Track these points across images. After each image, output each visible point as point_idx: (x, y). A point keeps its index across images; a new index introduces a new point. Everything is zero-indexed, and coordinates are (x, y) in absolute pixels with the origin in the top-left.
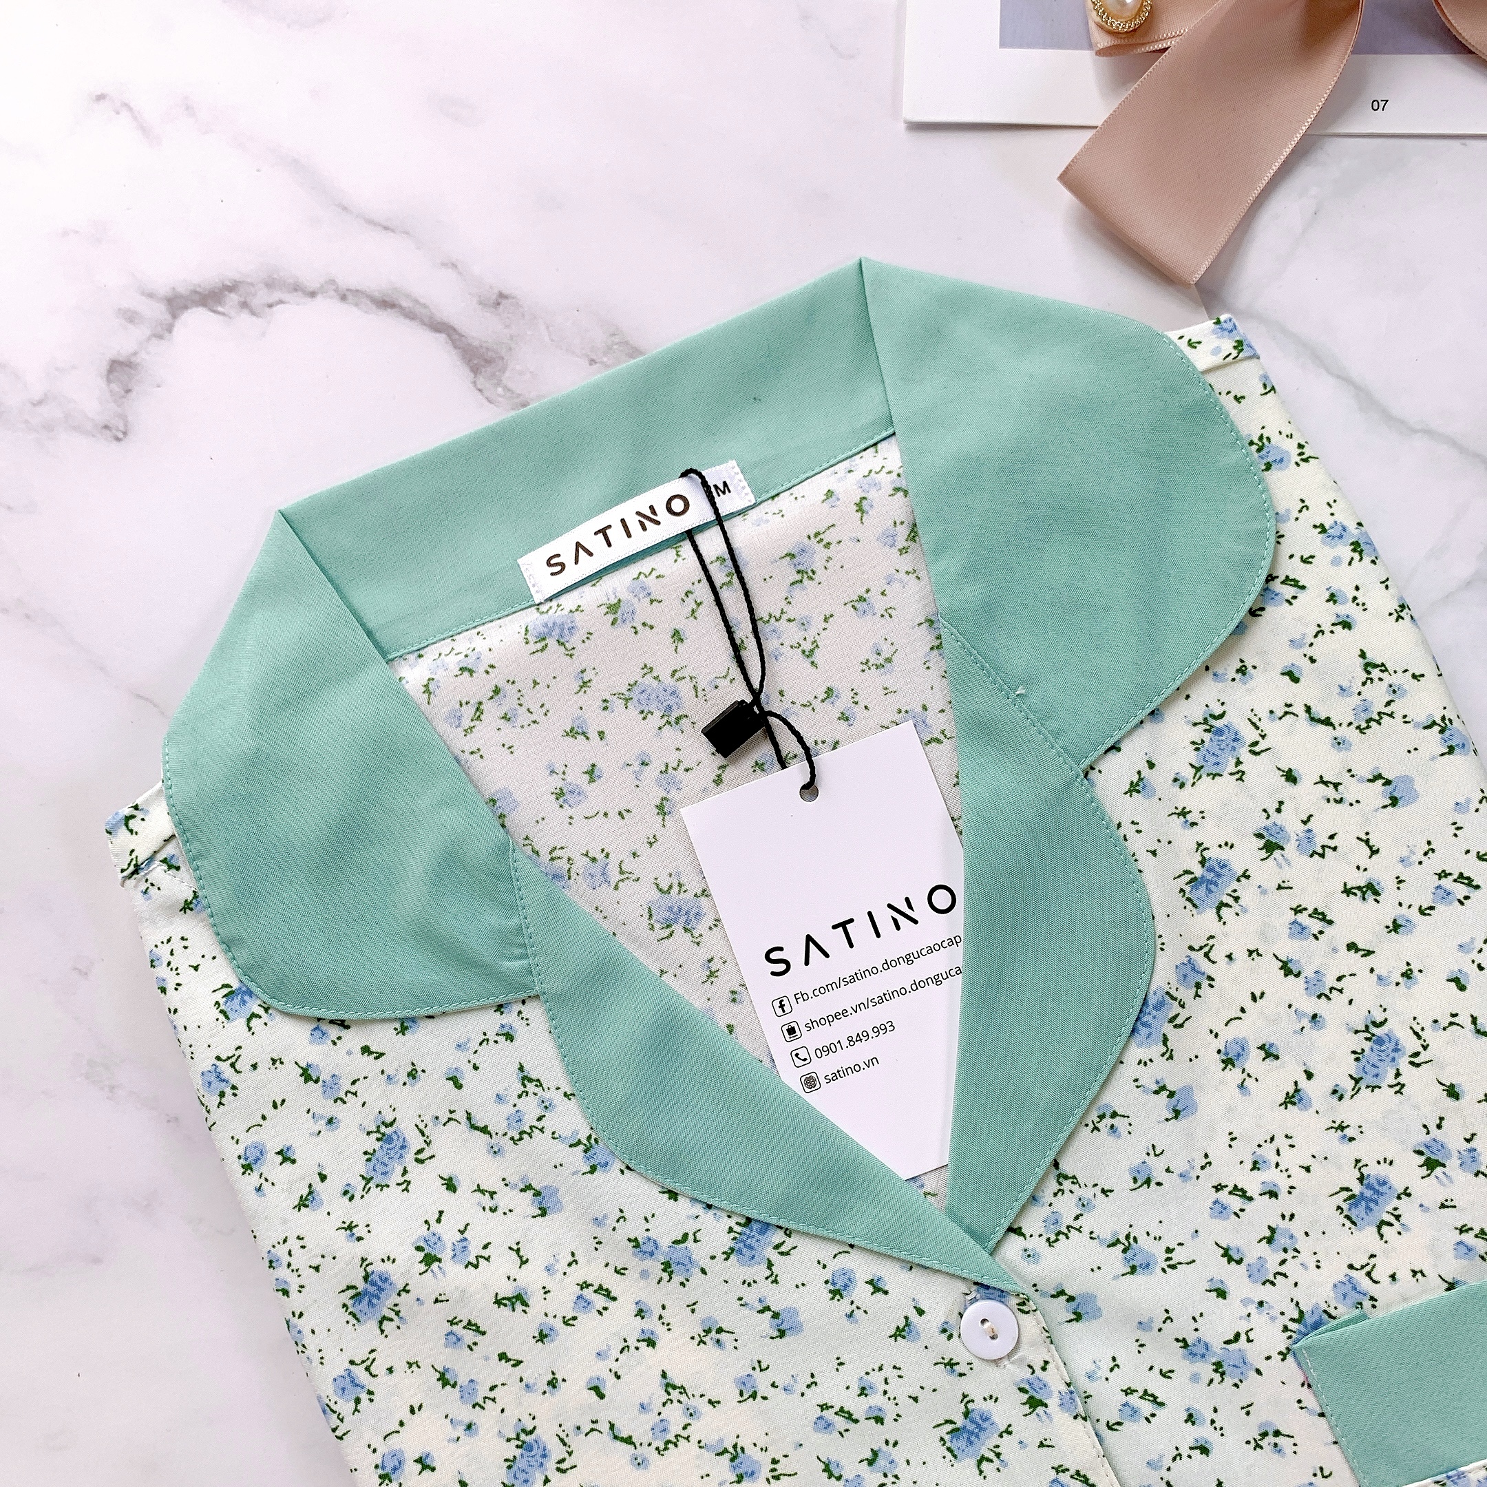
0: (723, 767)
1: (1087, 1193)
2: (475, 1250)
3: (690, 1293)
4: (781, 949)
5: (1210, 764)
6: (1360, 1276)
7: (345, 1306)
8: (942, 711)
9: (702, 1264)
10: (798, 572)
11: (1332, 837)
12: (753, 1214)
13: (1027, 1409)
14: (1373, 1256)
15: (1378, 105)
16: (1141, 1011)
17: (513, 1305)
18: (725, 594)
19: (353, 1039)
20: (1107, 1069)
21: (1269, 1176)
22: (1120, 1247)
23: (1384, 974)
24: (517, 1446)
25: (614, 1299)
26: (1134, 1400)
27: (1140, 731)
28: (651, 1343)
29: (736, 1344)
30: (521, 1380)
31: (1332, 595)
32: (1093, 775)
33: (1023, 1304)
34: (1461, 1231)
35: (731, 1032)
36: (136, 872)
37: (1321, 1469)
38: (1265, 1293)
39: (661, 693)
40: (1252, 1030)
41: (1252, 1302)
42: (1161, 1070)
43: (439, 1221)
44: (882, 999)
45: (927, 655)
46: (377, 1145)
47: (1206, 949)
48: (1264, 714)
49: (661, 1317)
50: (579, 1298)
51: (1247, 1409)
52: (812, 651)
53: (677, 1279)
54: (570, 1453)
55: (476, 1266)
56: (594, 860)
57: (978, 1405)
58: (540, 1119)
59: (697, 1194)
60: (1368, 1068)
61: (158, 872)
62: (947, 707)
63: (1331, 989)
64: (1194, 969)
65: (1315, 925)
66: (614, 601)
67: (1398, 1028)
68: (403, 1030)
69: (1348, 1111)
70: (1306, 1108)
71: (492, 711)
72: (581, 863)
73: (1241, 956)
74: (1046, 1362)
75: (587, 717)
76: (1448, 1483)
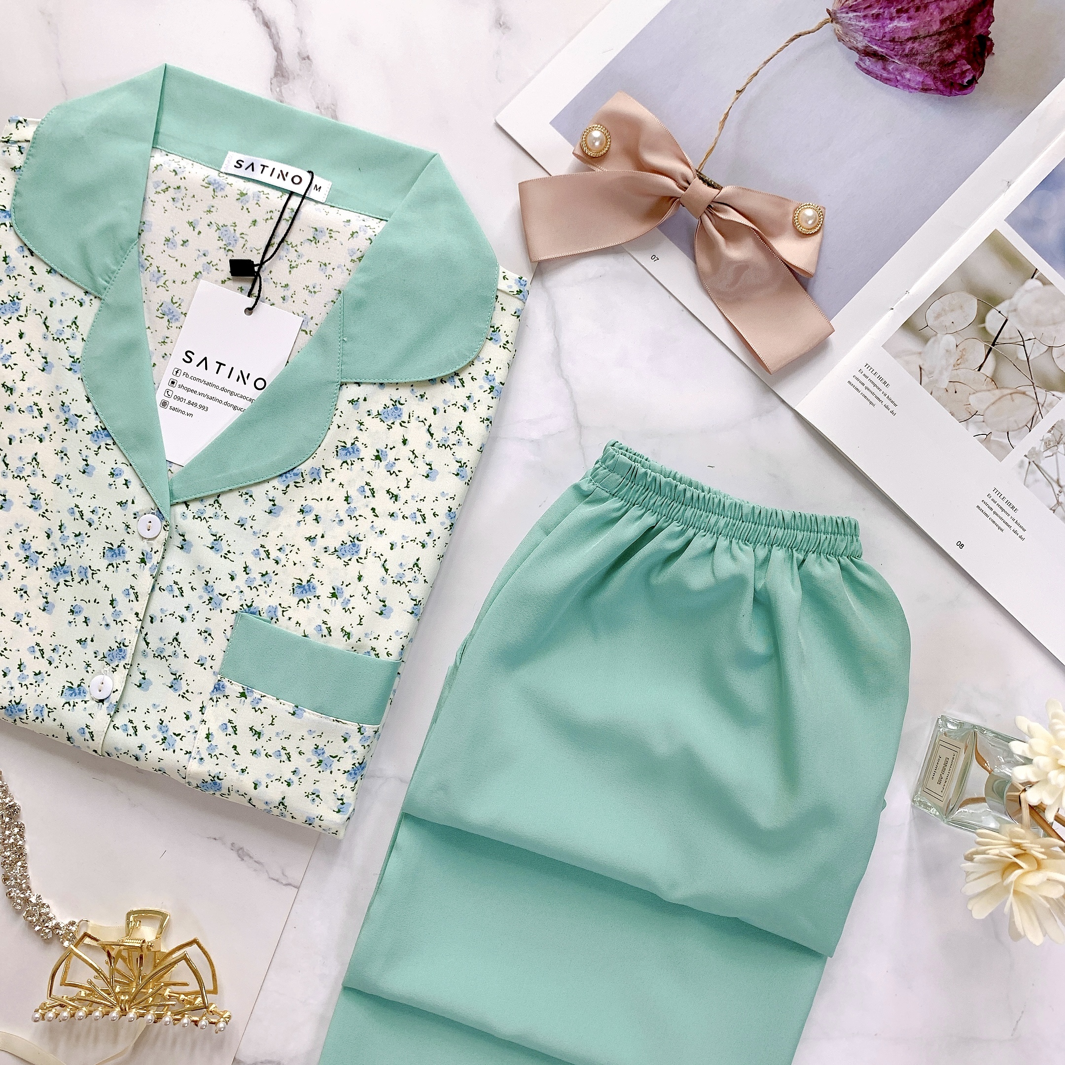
0: (229, 279)
1: (220, 513)
2: (10, 362)
3: (66, 435)
4: (193, 354)
5: (384, 416)
6: (280, 610)
8: (317, 324)
9: (78, 429)
10: (314, 237)
11: (399, 471)
12: (108, 428)
13: (139, 561)
14: (290, 607)
15: (654, 258)
16: (289, 471)
18: (283, 223)
19: (31, 261)
20: (261, 480)
21: (281, 556)
22: (215, 538)
23: (375, 526)
25: (41, 417)
26: (175, 587)
27: (372, 386)
28: (41, 441)
29: (67, 463)
31: (470, 396)
32: (344, 387)
33: (166, 526)
34: (323, 623)
35: (153, 366)
36: (7, 142)
37: (213, 656)
38: (246, 590)
39: (232, 237)
40: (319, 508)
41: (239, 589)
42: (278, 495)
43: (7, 343)
44: (211, 398)
45: (329, 302)
46: (9, 302)
47: (328, 471)
48: (416, 416)
49: (51, 435)
50: (31, 406)
51: (207, 619)
52: (293, 267)
53: (66, 427)
55: (6, 368)
56: (159, 271)
57: (125, 547)
58: (67, 339)
59: (96, 406)
60: (343, 550)
61: (14, 149)
62: (319, 324)
63: (355, 517)
64: (318, 473)
65: (368, 493)
66: (245, 192)
67: (363, 546)
68: (50, 272)
69: (325, 558)
70: (312, 545)
71: (171, 193)
72: (153, 269)
73: (337, 482)
74: (158, 551)
75: (200, 223)
76: (246, 691)
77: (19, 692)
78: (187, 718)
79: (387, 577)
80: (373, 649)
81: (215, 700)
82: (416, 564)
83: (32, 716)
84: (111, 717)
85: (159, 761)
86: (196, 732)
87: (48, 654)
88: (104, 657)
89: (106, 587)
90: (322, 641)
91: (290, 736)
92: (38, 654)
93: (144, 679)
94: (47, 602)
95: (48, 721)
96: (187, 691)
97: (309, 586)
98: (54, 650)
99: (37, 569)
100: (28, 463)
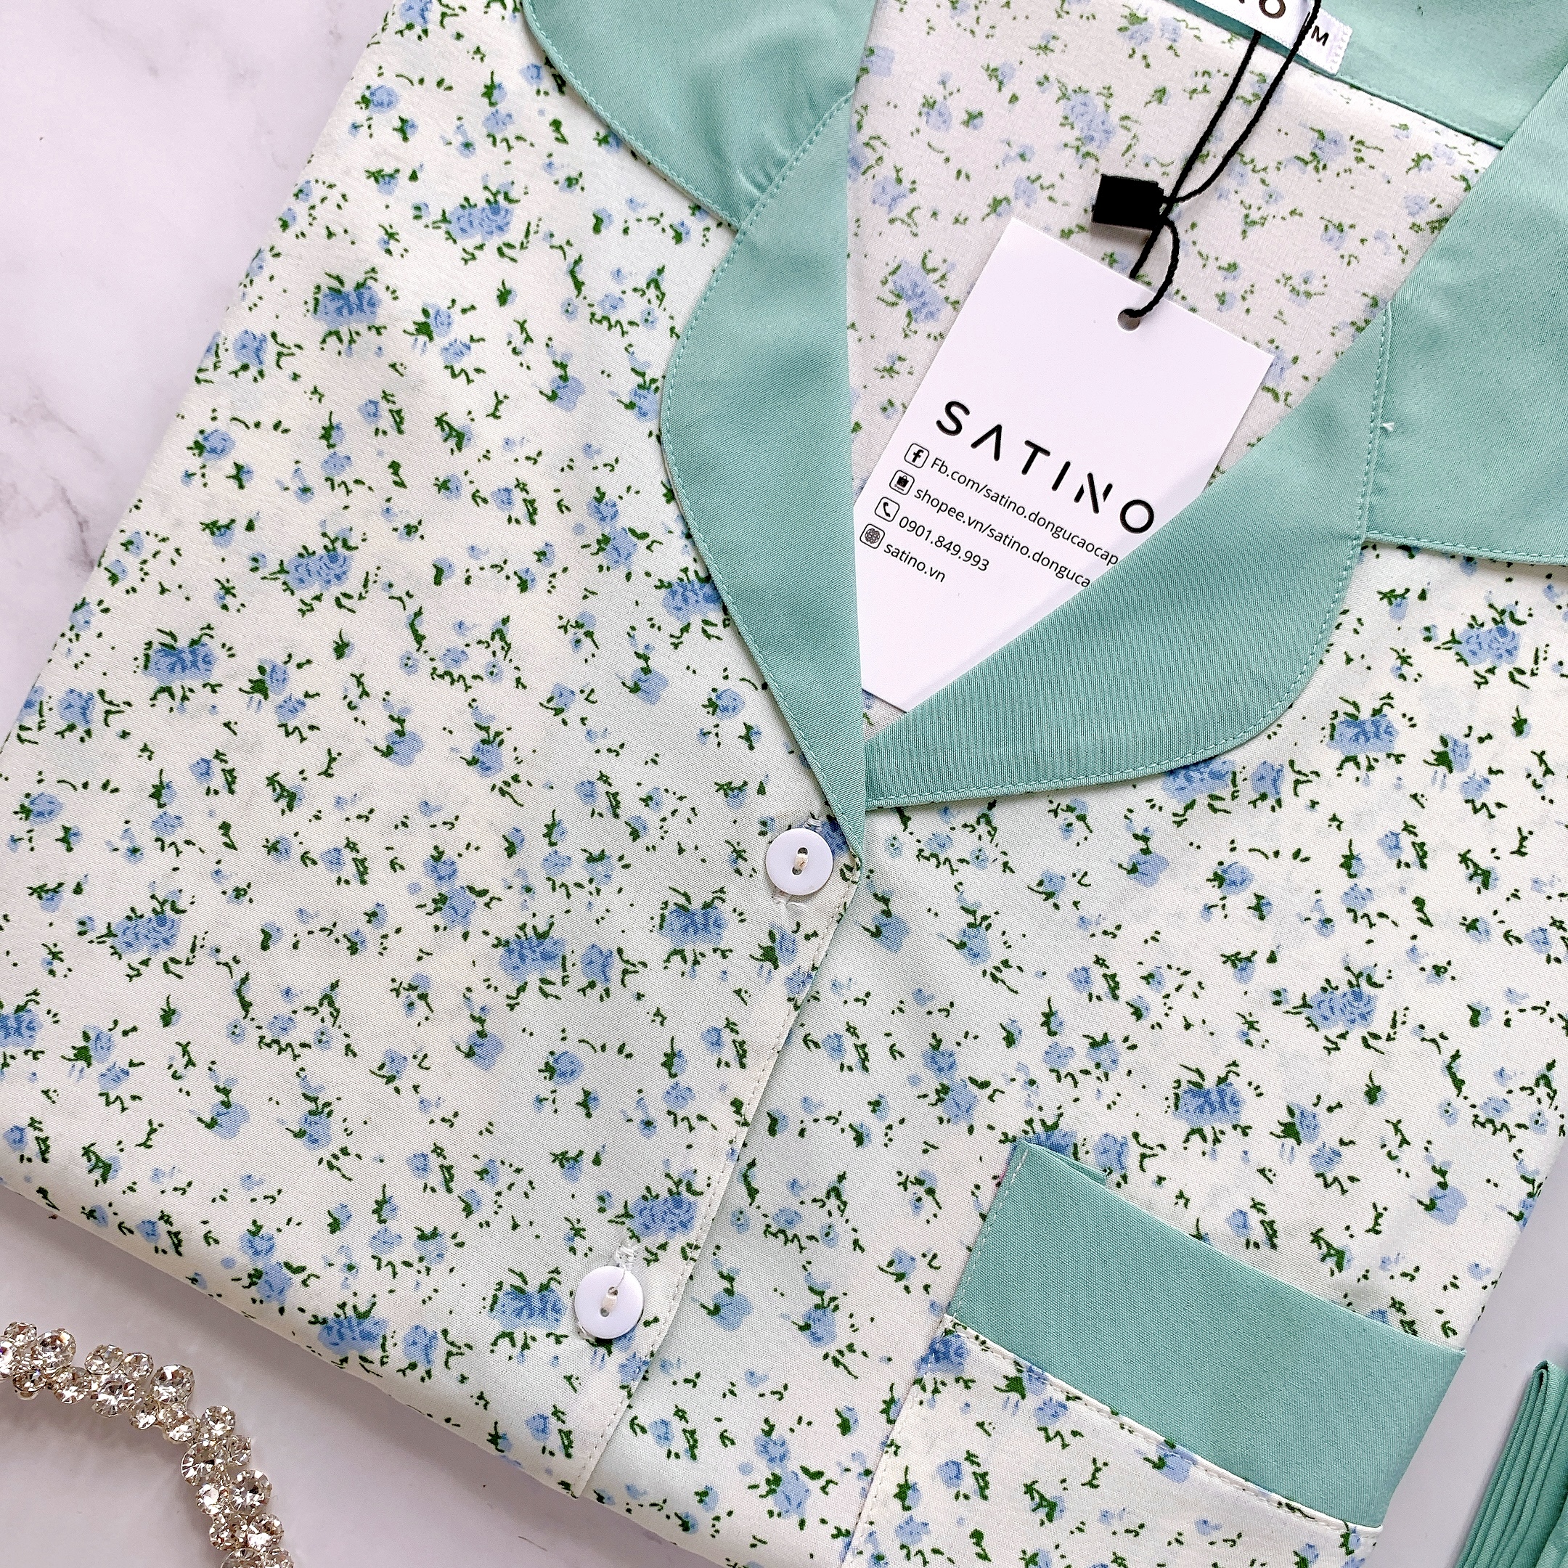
0: (1081, 228)
1: (991, 852)
2: (466, 363)
3: (598, 581)
4: (967, 411)
5: (1468, 647)
6: (1134, 1151)
7: (318, 288)
8: (1306, 378)
9: (634, 569)
10: (1313, 154)
11: (1499, 805)
12: (717, 578)
13: (758, 953)
14: (1162, 1147)
16: (1196, 764)
17: (450, 435)
18: (1235, 107)
19: (556, 106)
20: (1118, 776)
21: (1152, 997)
22: (971, 919)
23: (1421, 951)
24: (326, 547)
25: (533, 522)
26: (849, 1041)
27: (1444, 561)
28: (523, 586)
29: (590, 658)
30: (389, 500)
32: (1370, 554)
33: (851, 869)
34: (1254, 1206)
35: (854, 430)
37: (935, 1256)
38: (1046, 1079)
39: (1099, 121)
40: (1266, 876)
41: (1027, 1074)
42: (1160, 825)
43: (464, 311)
44: (1001, 538)
45: (1344, 324)
46: (482, 203)
47: (1302, 778)
48: (1553, 659)
49: (554, 575)
50: (506, 490)
51: (929, 1147)
52: (1254, 223)
53: (601, 559)
54: (361, 597)
55: (454, 376)
56: (899, 181)
57: (724, 909)
58: (631, 323)
59: (690, 516)
60: (1325, 1006)
62: (1313, 381)
63: (1366, 915)
64: (1275, 780)
65: (1409, 855)
66: (1141, 14)
67: (1384, 1002)
68: (603, 141)
69: (1273, 1022)
70: (1240, 980)
72: (885, 171)
73: (1323, 813)
74: (815, 934)
75: (1018, 74)
76: (1025, 1376)
77: (369, 1282)
78: (845, 1427)
79: (1458, 1103)
80: (1397, 1306)
81: (930, 1388)
82: (1544, 1077)
83: (398, 1357)
84: (630, 1396)
85: (753, 1546)
86: (868, 1472)
87: (465, 1179)
88: (627, 1215)
89: (658, 1013)
90: (1246, 1258)
91: (1142, 1526)
92: (436, 1178)
93: (730, 1292)
94: (482, 1034)
95: (444, 1380)
96: (851, 1348)
97: (1221, 1094)
98: (482, 1173)
99: (466, 936)
100: (480, 642)
